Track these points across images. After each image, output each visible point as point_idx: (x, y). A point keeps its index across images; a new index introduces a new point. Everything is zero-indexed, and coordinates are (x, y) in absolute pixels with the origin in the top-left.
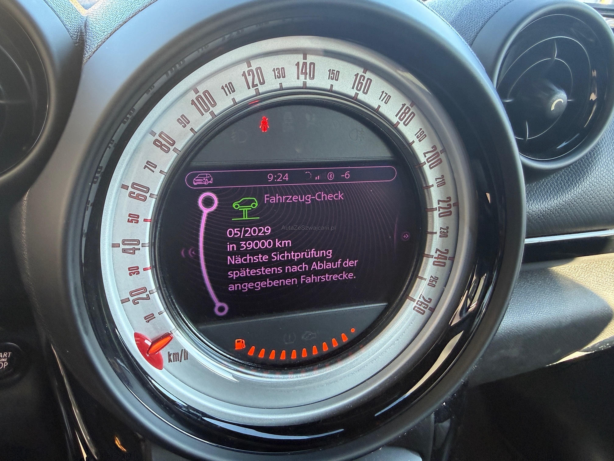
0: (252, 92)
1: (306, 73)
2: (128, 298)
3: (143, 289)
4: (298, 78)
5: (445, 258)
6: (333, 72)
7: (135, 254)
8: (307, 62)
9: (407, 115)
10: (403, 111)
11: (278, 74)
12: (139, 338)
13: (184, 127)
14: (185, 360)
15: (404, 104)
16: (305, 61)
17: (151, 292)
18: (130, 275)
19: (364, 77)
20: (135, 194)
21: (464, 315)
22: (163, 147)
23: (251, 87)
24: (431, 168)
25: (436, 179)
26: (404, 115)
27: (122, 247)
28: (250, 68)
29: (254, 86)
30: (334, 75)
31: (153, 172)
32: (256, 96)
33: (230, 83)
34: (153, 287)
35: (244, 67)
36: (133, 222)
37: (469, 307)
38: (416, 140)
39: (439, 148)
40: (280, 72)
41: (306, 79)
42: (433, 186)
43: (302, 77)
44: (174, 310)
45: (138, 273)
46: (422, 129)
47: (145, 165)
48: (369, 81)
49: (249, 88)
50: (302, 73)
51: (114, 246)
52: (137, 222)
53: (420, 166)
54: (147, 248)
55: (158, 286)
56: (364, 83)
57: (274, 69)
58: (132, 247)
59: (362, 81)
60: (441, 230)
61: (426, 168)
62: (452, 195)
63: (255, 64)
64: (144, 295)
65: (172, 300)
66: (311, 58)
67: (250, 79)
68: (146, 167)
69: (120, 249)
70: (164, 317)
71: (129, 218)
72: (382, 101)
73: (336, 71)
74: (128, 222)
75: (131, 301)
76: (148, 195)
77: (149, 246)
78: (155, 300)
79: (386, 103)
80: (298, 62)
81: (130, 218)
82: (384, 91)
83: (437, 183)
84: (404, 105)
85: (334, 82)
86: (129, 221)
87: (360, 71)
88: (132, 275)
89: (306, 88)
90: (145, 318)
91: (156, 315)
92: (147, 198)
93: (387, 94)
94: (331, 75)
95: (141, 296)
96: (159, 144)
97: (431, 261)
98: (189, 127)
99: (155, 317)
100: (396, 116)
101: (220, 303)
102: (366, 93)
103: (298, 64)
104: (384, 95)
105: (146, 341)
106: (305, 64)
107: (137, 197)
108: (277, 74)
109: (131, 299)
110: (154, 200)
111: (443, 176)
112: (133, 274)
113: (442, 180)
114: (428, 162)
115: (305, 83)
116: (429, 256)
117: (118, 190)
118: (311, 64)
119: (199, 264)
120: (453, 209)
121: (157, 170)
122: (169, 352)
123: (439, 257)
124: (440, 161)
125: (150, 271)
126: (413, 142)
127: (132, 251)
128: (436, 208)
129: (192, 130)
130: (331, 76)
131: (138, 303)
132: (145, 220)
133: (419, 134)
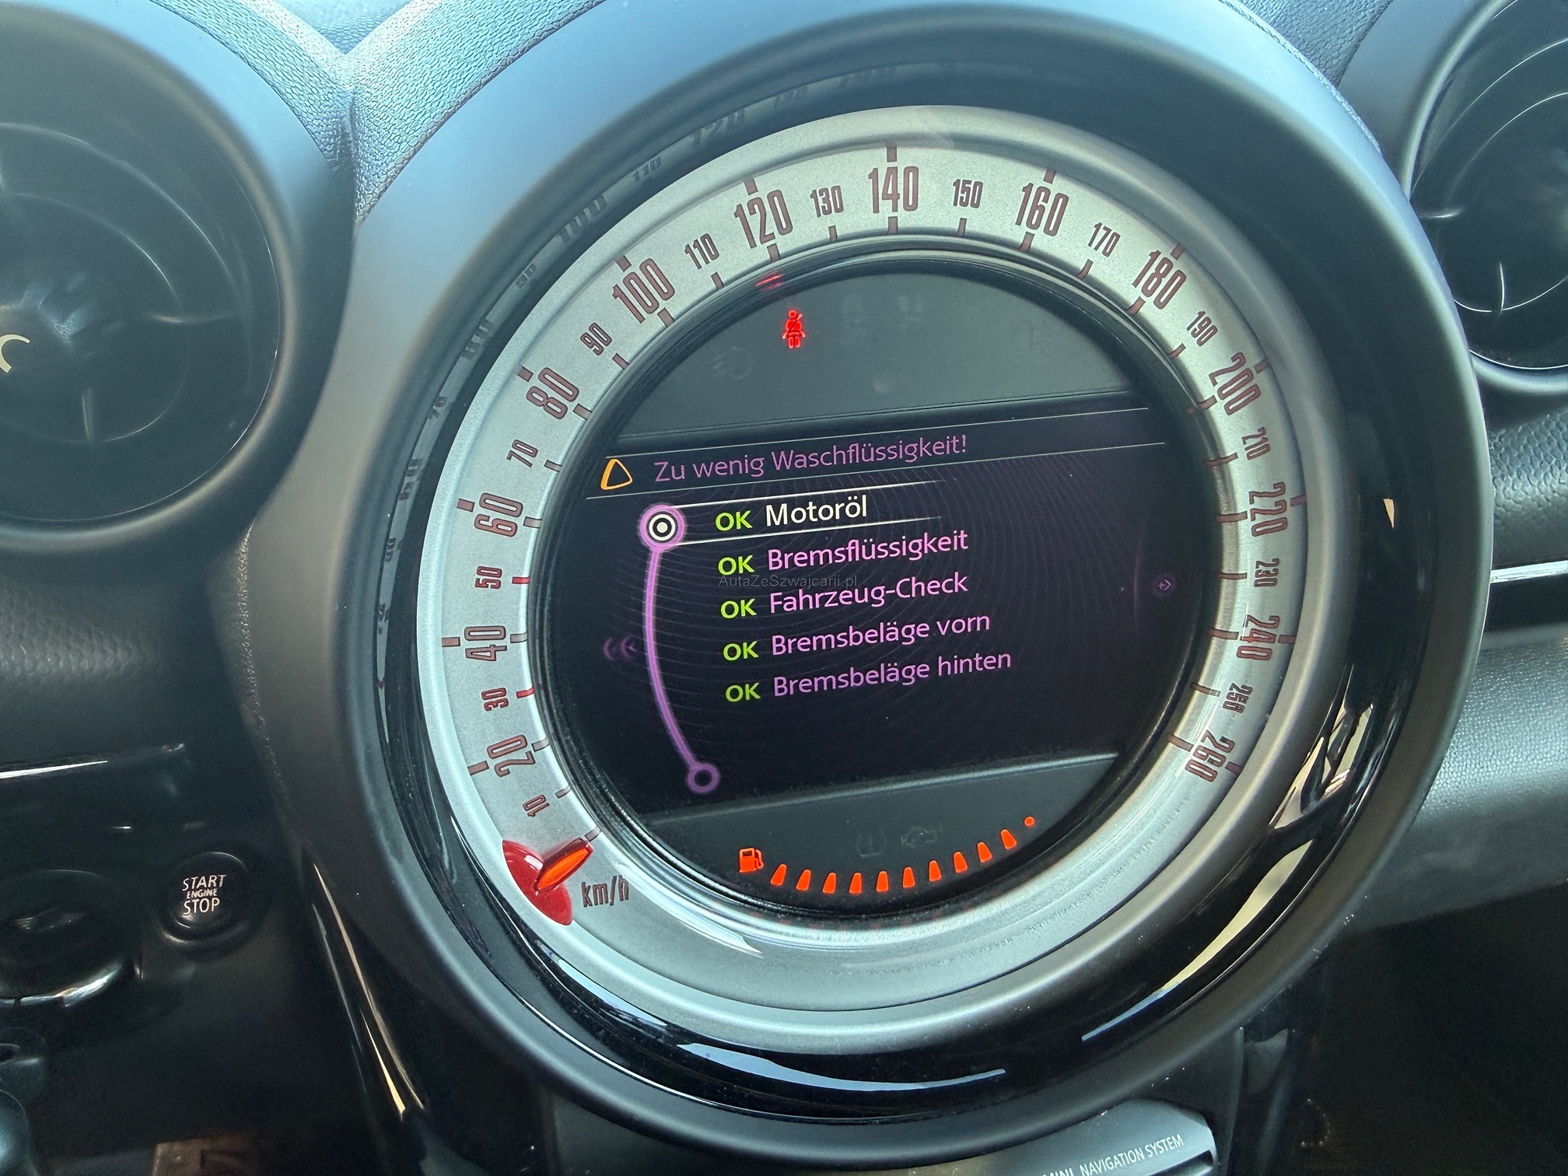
0: (762, 253)
1: (895, 197)
2: (486, 762)
3: (517, 741)
4: (876, 210)
5: (1271, 638)
6: (967, 185)
7: (495, 660)
8: (897, 168)
9: (1165, 281)
10: (1152, 270)
11: (826, 205)
12: (514, 854)
13: (598, 353)
14: (622, 900)
15: (1154, 251)
16: (892, 164)
17: (538, 747)
18: (487, 708)
19: (1048, 192)
20: (491, 520)
21: (1314, 805)
22: (549, 404)
23: (758, 242)
24: (1230, 412)
25: (1245, 439)
26: (1155, 280)
27: (466, 644)
28: (753, 196)
29: (766, 239)
30: (968, 193)
31: (530, 465)
32: (772, 261)
33: (706, 237)
34: (542, 735)
35: (740, 195)
36: (487, 586)
37: (1328, 783)
38: (1191, 343)
39: (1253, 359)
40: (831, 199)
41: (895, 209)
42: (1235, 456)
43: (886, 206)
44: (592, 788)
45: (506, 703)
46: (1204, 313)
47: (511, 451)
48: (1061, 200)
49: (753, 245)
50: (886, 197)
51: (449, 643)
52: (498, 585)
53: (1201, 410)
54: (524, 646)
55: (552, 731)
56: (1048, 207)
57: (815, 191)
58: (487, 644)
59: (1044, 204)
60: (1257, 567)
61: (1217, 412)
62: (1287, 477)
63: (765, 185)
64: (521, 755)
65: (586, 763)
66: (907, 157)
67: (754, 222)
68: (511, 455)
69: (460, 651)
70: (568, 803)
71: (478, 577)
72: (1096, 248)
73: (973, 183)
74: (476, 586)
75: (492, 767)
76: (520, 521)
77: (527, 640)
78: (547, 764)
79: (1108, 255)
80: (876, 170)
81: (482, 578)
82: (1100, 225)
83: (1247, 449)
84: (1155, 255)
85: (968, 212)
86: (478, 584)
87: (1036, 177)
88: (490, 709)
89: (898, 232)
90: (526, 806)
91: (551, 798)
92: (519, 528)
93: (1108, 230)
94: (960, 195)
95: (514, 756)
96: (542, 399)
97: (1233, 646)
98: (609, 351)
99: (548, 805)
100: (1136, 284)
101: (698, 763)
102: (1054, 233)
103: (874, 175)
104: (1102, 233)
105: (528, 859)
106: (892, 172)
107: (495, 528)
108: (821, 204)
109: (492, 763)
110: (534, 530)
111: (1263, 430)
112: (494, 707)
113: (1259, 439)
114: (1223, 397)
115: (893, 220)
116: (1226, 635)
117: (449, 515)
118: (907, 170)
119: (646, 674)
120: (1291, 514)
121: (539, 461)
122: (584, 884)
123: (1255, 635)
124: (1256, 392)
125: (531, 699)
126: (1182, 347)
127: (488, 654)
128: (1246, 512)
129: (617, 358)
130: (962, 198)
131: (509, 773)
132: (517, 581)
133: (1196, 326)
